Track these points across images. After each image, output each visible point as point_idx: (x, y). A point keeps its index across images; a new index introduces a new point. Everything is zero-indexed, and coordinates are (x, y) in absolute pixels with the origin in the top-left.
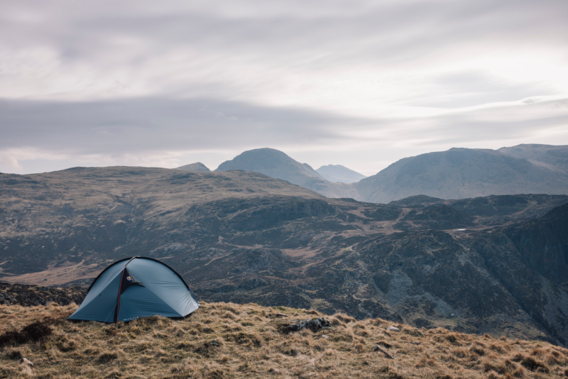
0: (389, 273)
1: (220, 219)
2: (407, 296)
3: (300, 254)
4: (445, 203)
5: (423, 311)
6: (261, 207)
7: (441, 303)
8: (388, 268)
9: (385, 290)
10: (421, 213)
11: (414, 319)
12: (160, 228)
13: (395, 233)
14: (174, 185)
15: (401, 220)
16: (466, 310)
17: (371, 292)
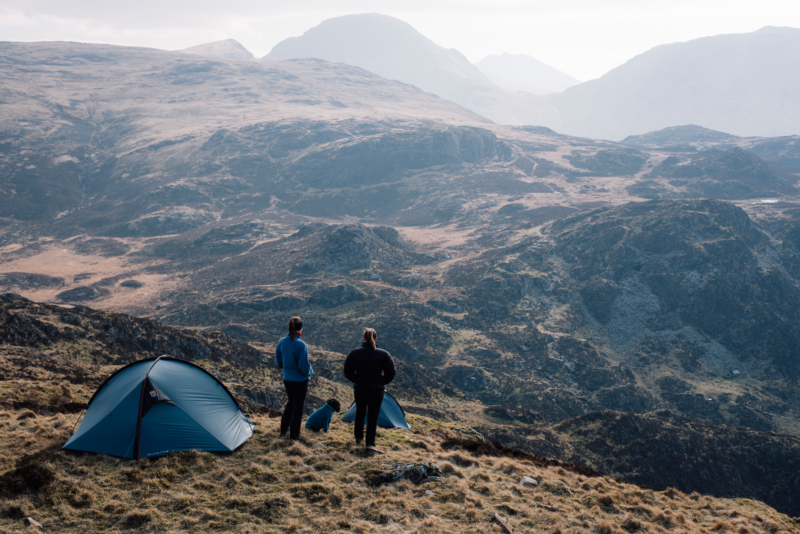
0: (613, 284)
1: (273, 160)
2: (648, 332)
3: (435, 239)
4: (741, 144)
5: (676, 361)
6: (357, 139)
7: (715, 347)
8: (612, 273)
9: (602, 317)
10: (687, 162)
11: (658, 377)
12: (150, 176)
13: (632, 203)
14: (179, 87)
15: (646, 176)
16: (764, 364)
17: (575, 321)
